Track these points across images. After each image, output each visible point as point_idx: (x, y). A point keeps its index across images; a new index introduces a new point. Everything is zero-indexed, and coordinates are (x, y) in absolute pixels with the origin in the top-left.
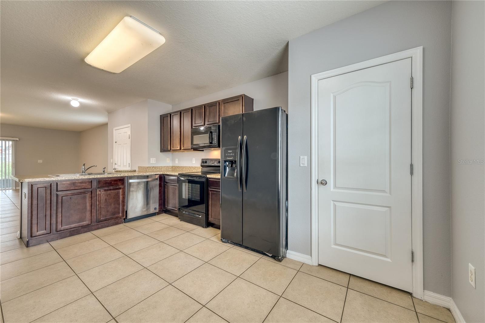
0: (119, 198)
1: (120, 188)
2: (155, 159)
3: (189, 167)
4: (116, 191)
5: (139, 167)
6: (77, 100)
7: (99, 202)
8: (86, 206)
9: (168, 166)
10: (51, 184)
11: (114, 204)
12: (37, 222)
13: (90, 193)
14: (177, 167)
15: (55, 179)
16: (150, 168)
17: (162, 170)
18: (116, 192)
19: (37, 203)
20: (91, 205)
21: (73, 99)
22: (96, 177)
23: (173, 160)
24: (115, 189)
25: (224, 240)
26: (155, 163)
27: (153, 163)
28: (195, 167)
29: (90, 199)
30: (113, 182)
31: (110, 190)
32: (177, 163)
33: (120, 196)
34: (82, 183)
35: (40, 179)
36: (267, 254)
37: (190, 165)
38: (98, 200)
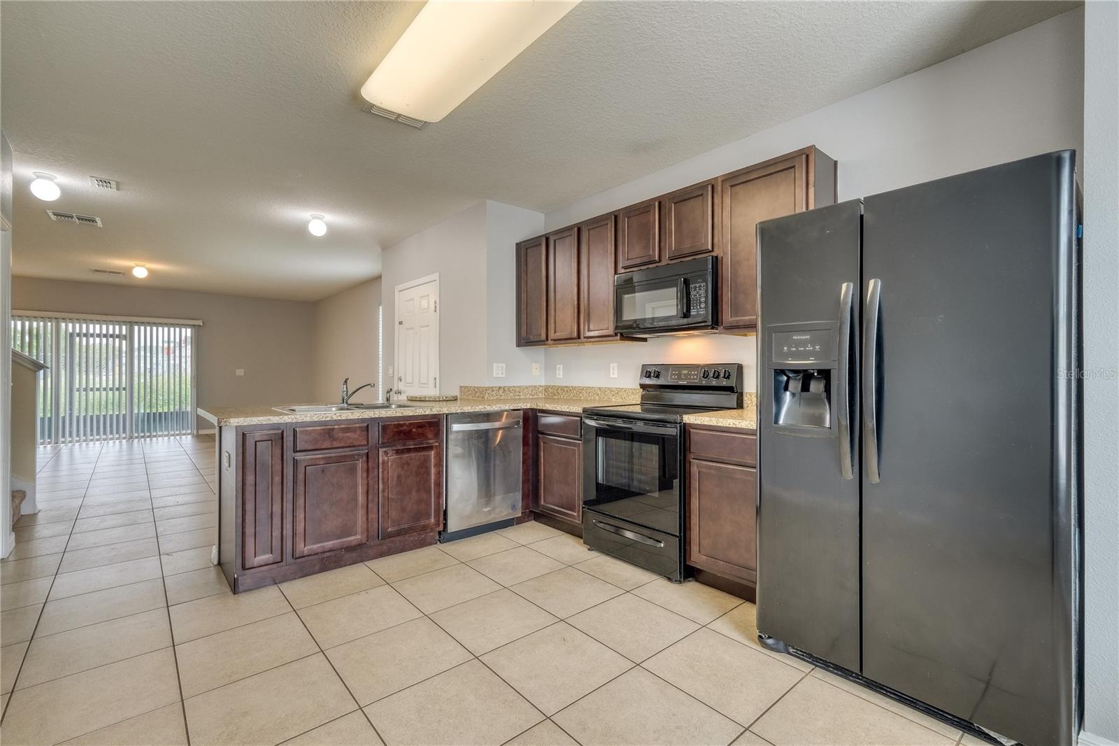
0: (429, 474)
1: (431, 448)
2: (504, 365)
3: (600, 389)
4: (422, 454)
5: (461, 387)
6: (322, 219)
7: (383, 483)
8: (356, 494)
9: (535, 387)
10: (283, 432)
11: (418, 491)
12: (253, 531)
13: (365, 459)
14: (562, 388)
15: (290, 420)
16: (493, 391)
17: (521, 397)
18: (423, 458)
19: (254, 483)
20: (368, 492)
21: (313, 218)
22: (377, 416)
23: (549, 368)
24: (420, 448)
25: (770, 641)
26: (504, 376)
27: (500, 376)
28: (619, 390)
29: (365, 475)
30: (414, 430)
31: (409, 450)
32: (561, 377)
33: (430, 468)
34: (347, 430)
35: (261, 418)
36: (992, 734)
37: (603, 385)
38: (383, 479)
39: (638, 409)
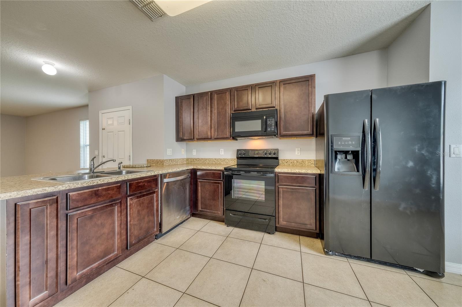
0: (153, 206)
1: (154, 192)
2: (171, 150)
3: (215, 159)
4: (150, 196)
5: (148, 160)
6: (53, 65)
7: (130, 217)
8: (114, 228)
9: (183, 159)
10: (57, 197)
11: (148, 216)
12: (28, 280)
13: (119, 205)
14: (196, 159)
15: (64, 188)
16: (167, 161)
17: (178, 163)
18: (150, 198)
19: (29, 242)
20: (121, 224)
22: (126, 179)
23: (188, 151)
24: (149, 193)
25: (331, 253)
26: (171, 154)
27: (170, 154)
28: (225, 160)
29: (119, 215)
30: (146, 184)
31: (144, 196)
32: (195, 154)
33: (154, 203)
34: (107, 190)
35: (36, 190)
37: (217, 157)
38: (130, 214)
39: (236, 167)
